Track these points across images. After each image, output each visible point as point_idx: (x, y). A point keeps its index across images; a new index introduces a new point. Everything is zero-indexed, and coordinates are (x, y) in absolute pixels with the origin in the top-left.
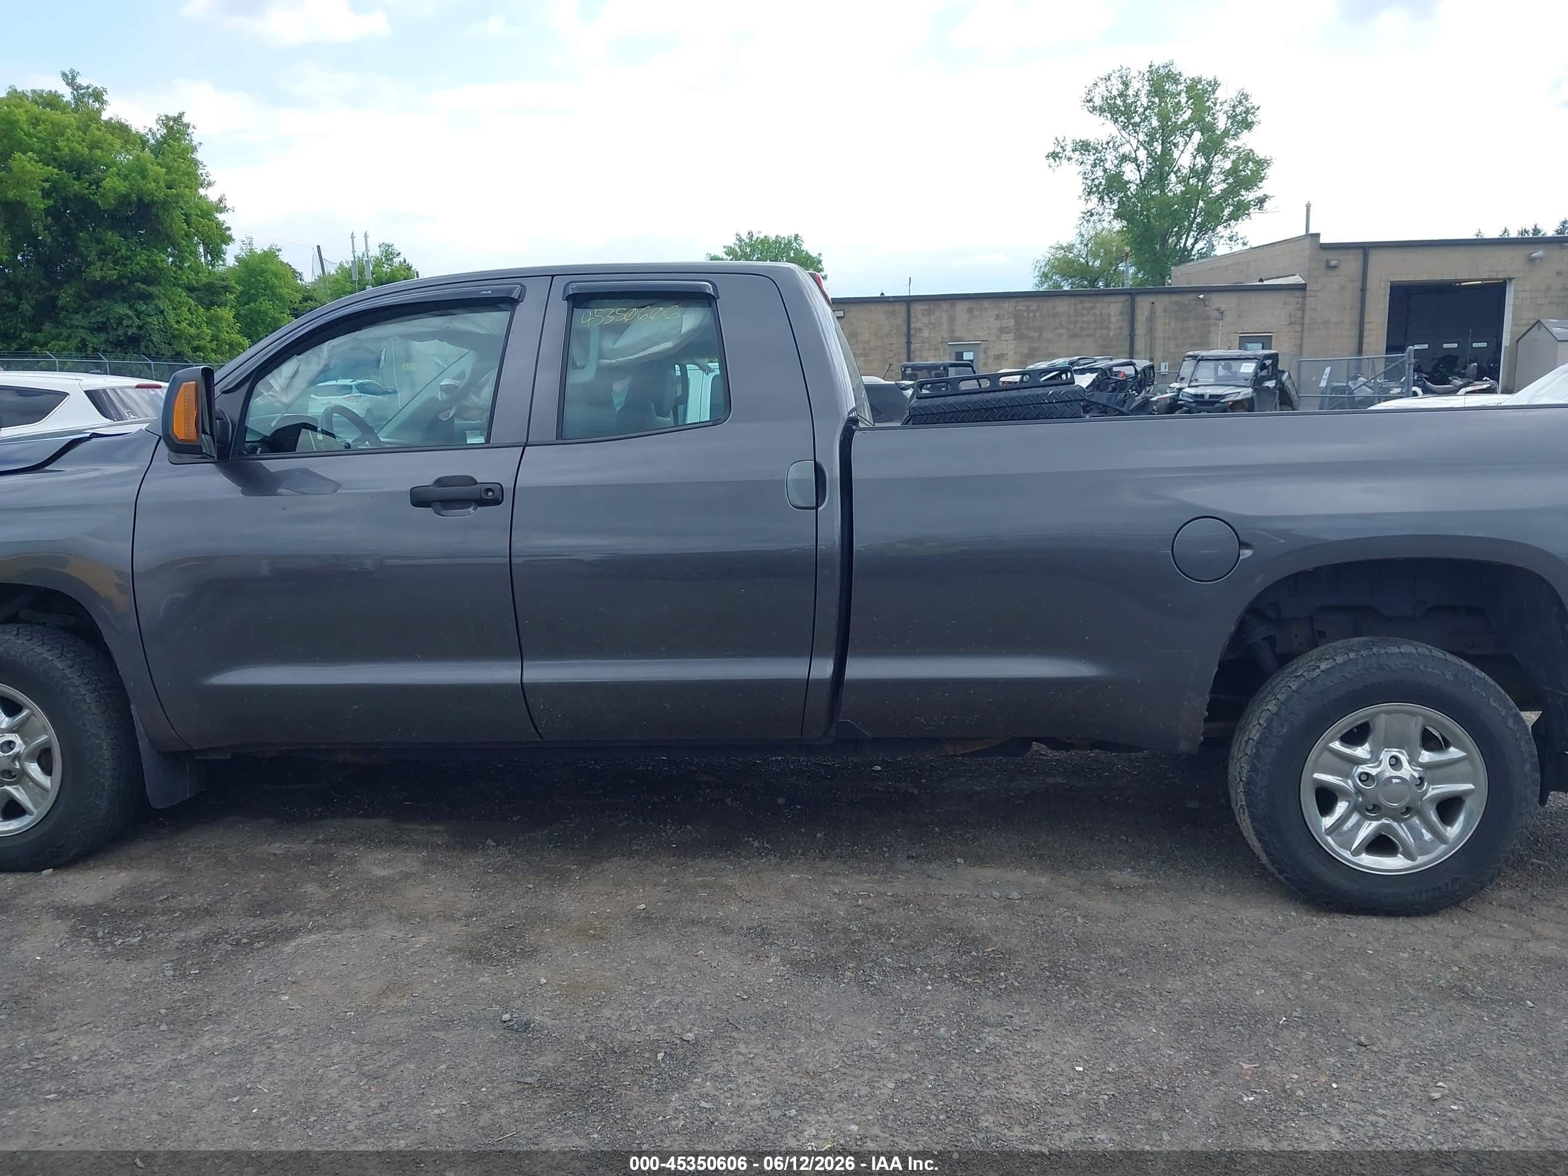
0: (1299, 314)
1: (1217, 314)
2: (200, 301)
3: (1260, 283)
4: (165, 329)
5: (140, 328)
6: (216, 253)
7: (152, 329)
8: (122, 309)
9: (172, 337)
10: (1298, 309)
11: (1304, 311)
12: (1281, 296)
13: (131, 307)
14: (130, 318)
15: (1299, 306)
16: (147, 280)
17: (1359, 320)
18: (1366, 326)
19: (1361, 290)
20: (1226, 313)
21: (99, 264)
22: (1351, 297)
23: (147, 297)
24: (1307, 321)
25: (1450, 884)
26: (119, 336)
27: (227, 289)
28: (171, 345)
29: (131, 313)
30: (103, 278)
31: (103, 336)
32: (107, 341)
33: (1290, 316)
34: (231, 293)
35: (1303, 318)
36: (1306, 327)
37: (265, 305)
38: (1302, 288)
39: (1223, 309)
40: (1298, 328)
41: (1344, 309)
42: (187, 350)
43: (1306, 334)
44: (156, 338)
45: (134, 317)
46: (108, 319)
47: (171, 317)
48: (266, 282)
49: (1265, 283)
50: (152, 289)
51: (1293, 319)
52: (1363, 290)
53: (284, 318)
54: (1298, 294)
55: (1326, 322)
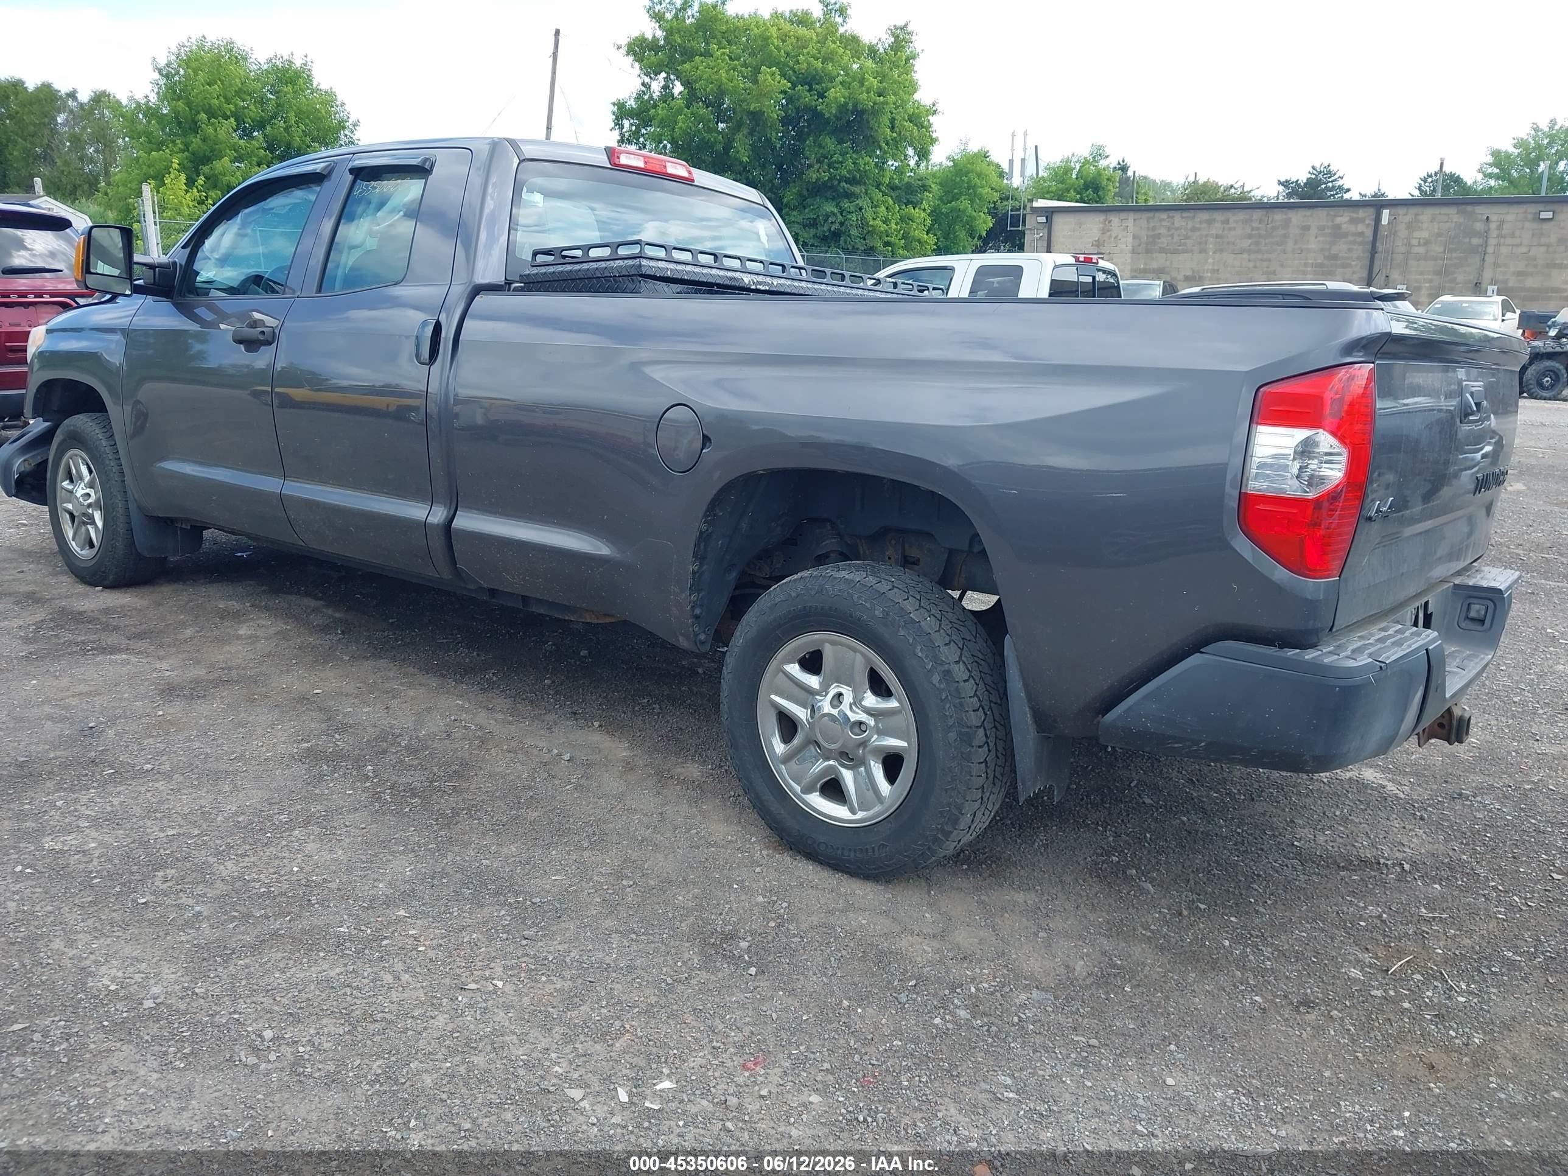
2: (898, 200)
4: (863, 224)
5: (842, 224)
6: (923, 154)
7: (851, 225)
8: (830, 207)
9: (867, 232)
13: (837, 205)
14: (834, 214)
16: (852, 181)
21: (816, 167)
23: (850, 196)
25: (876, 849)
26: (824, 231)
27: (925, 188)
28: (865, 239)
29: (836, 211)
30: (818, 179)
31: (813, 231)
32: (815, 236)
34: (930, 192)
37: (964, 204)
42: (879, 244)
44: (854, 232)
45: (839, 214)
46: (818, 216)
47: (869, 214)
48: (969, 182)
50: (856, 189)
53: (980, 216)
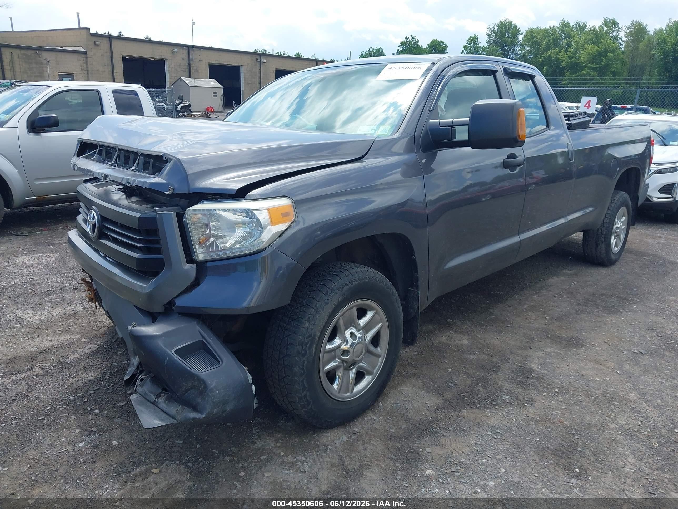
0: (85, 65)
1: (46, 62)
3: (62, 48)
10: (84, 63)
11: (87, 64)
12: (76, 56)
15: (84, 61)
17: (111, 70)
18: (115, 74)
19: (111, 57)
20: (50, 62)
22: (107, 60)
24: (89, 69)
33: (81, 66)
35: (87, 67)
36: (89, 72)
38: (85, 53)
39: (48, 59)
40: (86, 72)
41: (105, 65)
43: (90, 75)
49: (64, 48)
51: (82, 68)
52: (112, 57)
54: (83, 56)
55: (98, 70)
